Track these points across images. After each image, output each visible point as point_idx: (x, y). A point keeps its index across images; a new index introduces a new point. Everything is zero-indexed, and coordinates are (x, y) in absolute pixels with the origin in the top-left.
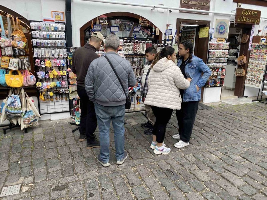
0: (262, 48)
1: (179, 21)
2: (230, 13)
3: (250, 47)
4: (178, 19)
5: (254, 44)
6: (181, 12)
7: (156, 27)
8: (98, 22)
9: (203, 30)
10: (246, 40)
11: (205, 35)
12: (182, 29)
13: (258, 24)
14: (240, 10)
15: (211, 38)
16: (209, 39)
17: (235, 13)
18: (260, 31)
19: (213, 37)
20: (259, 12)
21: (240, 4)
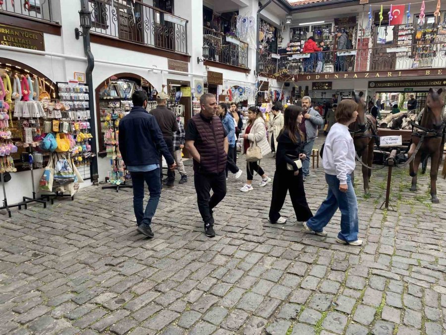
1: (169, 81)
2: (203, 75)
4: (168, 80)
6: (170, 73)
7: (153, 88)
8: (110, 82)
9: (184, 90)
11: (187, 94)
12: (172, 89)
13: (222, 84)
14: (209, 72)
15: (193, 98)
16: (191, 98)
17: (206, 75)
18: (223, 91)
19: (194, 96)
20: (222, 74)
21: (208, 66)
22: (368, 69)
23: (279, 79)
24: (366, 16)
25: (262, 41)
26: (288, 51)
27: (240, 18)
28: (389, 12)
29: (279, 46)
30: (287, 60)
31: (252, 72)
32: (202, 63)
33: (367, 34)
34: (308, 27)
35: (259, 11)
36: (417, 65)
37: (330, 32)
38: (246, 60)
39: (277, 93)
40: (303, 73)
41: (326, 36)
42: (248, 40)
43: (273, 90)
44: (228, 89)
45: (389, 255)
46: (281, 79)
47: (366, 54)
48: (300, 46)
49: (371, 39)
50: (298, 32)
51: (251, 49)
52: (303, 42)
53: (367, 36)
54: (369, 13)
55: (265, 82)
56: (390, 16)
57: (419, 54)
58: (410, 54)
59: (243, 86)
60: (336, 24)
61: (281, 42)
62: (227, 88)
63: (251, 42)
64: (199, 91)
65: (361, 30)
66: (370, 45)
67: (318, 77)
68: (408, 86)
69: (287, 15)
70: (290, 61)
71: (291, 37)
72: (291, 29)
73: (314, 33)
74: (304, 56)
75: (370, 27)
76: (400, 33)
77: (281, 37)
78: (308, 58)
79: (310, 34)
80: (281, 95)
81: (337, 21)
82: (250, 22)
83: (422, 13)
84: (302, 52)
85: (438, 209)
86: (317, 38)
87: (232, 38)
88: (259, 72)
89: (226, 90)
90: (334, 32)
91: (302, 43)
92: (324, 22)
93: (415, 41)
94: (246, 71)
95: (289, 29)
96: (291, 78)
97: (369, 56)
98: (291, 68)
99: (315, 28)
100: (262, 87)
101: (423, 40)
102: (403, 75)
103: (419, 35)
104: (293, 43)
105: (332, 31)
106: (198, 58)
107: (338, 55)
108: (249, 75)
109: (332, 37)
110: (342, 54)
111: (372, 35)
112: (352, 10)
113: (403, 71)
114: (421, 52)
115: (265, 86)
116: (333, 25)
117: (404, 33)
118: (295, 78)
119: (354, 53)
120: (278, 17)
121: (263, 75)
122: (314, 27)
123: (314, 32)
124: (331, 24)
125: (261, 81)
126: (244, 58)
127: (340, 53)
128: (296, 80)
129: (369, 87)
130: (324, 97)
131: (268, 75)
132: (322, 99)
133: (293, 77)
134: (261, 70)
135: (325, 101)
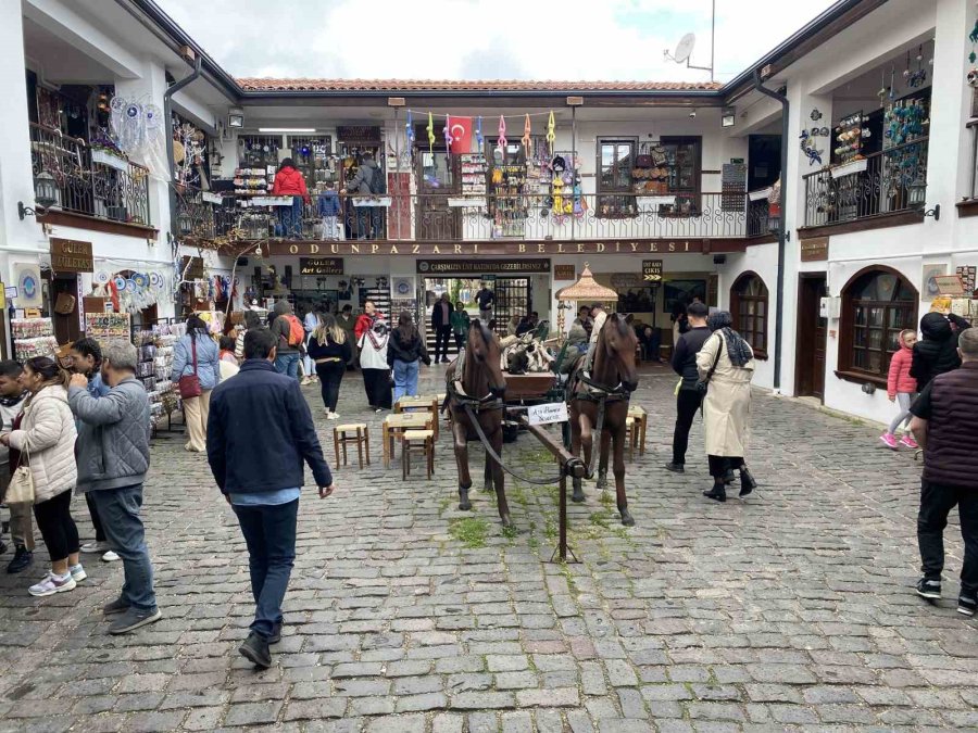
0: (115, 324)
3: (82, 323)
5: (89, 315)
10: (69, 308)
13: (91, 270)
14: (55, 242)
15: (12, 311)
16: (6, 311)
17: (46, 248)
18: (95, 286)
19: (15, 305)
20: (89, 246)
21: (49, 226)
22: (413, 237)
23: (222, 251)
24: (402, 129)
25: (181, 163)
26: (238, 187)
27: (119, 104)
28: (445, 129)
29: (214, 173)
30: (239, 205)
31: (162, 236)
32: (34, 217)
33: (404, 165)
34: (281, 137)
35: (169, 93)
36: (500, 233)
37: (329, 154)
38: (145, 205)
39: (222, 282)
40: (280, 239)
41: (322, 162)
42: (147, 161)
43: (211, 274)
44: (107, 281)
45: (633, 687)
46: (230, 249)
47: (407, 206)
48: (266, 177)
49: (412, 178)
50: (258, 147)
51: (157, 181)
52: (271, 169)
53: (404, 168)
54: (408, 125)
55: (195, 258)
56: (447, 136)
57: (500, 211)
58: (485, 211)
59: (143, 272)
60: (340, 138)
61: (219, 164)
62: (103, 278)
63: (156, 165)
64: (30, 291)
65: (392, 156)
66: (413, 188)
67: (314, 249)
68: (488, 271)
69: (233, 107)
70: (244, 209)
71: (243, 155)
72: (239, 137)
73: (294, 152)
74: (280, 202)
75: (409, 151)
76: (465, 170)
77: (219, 154)
78: (290, 207)
79: (285, 153)
80: (230, 286)
81: (342, 133)
82: (150, 116)
83: (502, 137)
84: (273, 190)
85: (641, 540)
86: (299, 161)
87: (110, 154)
88: (178, 236)
89: (102, 284)
90: (337, 155)
91: (269, 172)
92: (313, 130)
93: (491, 186)
94: (148, 233)
95: (235, 138)
96: (254, 250)
97: (413, 210)
98: (248, 224)
99: (295, 141)
100: (189, 270)
101: (504, 187)
102: (482, 252)
103: (498, 177)
104: (249, 170)
105: (334, 151)
106: (20, 205)
107: (355, 204)
108: (156, 244)
109: (335, 164)
110: (363, 203)
111: (414, 169)
112: (371, 114)
113: (482, 244)
114: (505, 209)
115: (196, 268)
116: (334, 139)
117: (472, 170)
118: (263, 246)
119: (386, 202)
120: (210, 108)
121: (189, 243)
122: (293, 140)
123: (293, 149)
124: (330, 137)
125: (187, 258)
126: (138, 203)
127: (359, 201)
128: (265, 254)
129: (419, 271)
130: (322, 287)
131: (201, 240)
132: (318, 291)
133: (257, 247)
134: (186, 232)
135: (325, 296)
